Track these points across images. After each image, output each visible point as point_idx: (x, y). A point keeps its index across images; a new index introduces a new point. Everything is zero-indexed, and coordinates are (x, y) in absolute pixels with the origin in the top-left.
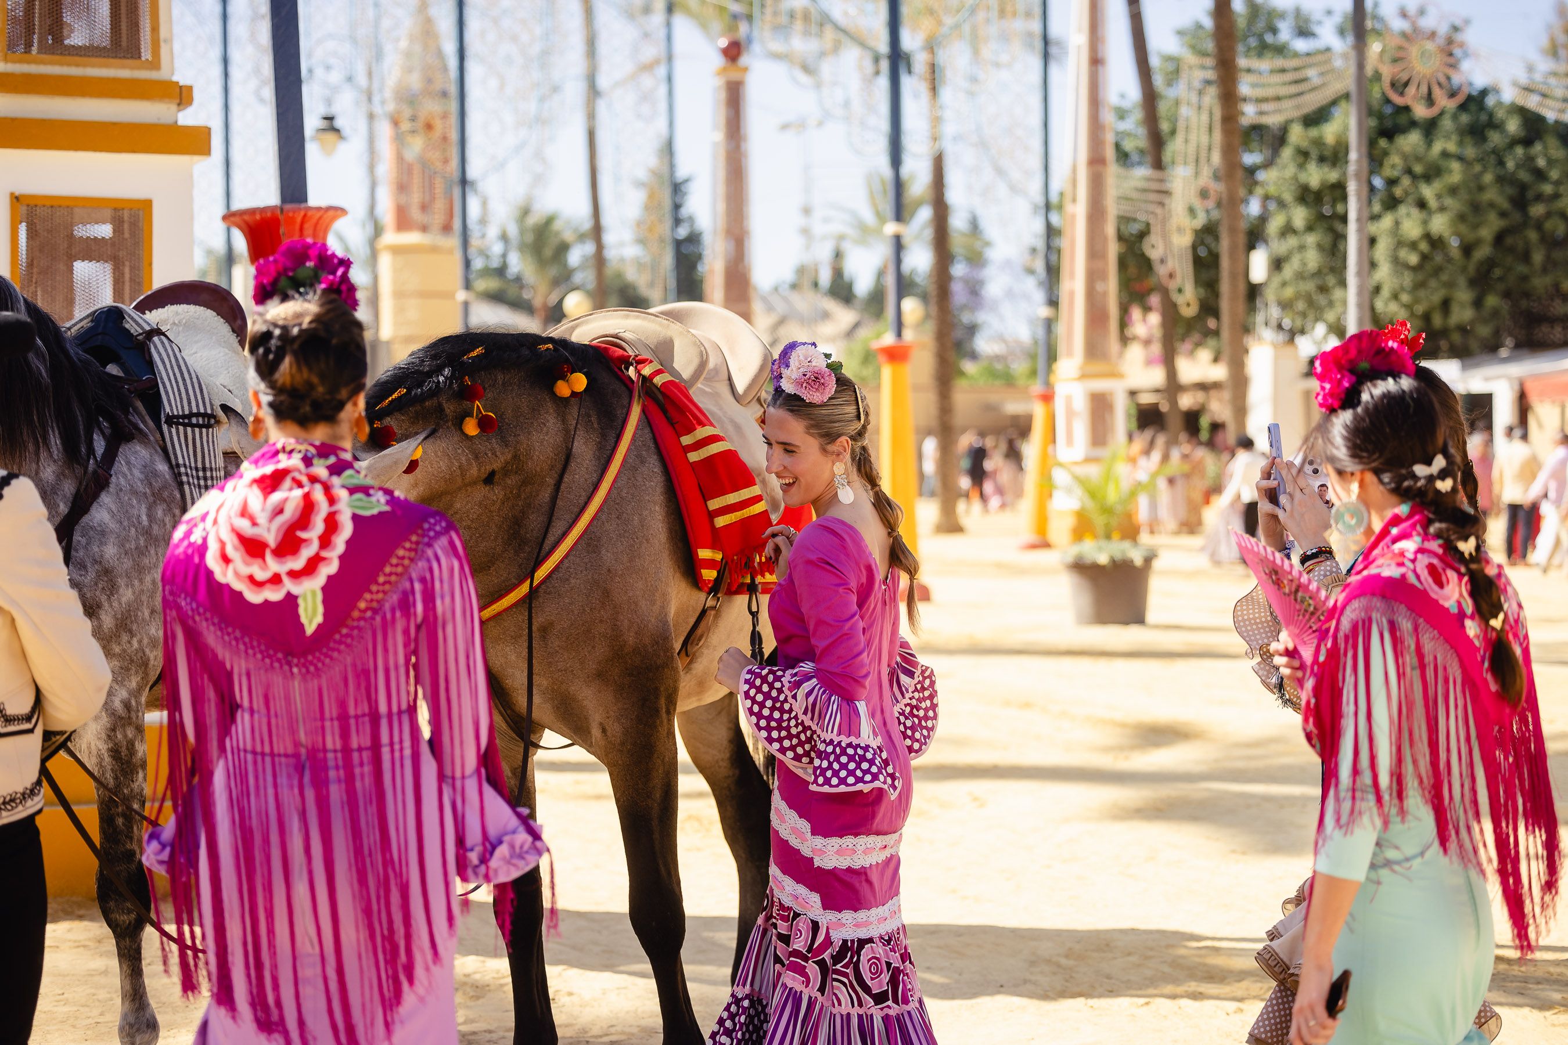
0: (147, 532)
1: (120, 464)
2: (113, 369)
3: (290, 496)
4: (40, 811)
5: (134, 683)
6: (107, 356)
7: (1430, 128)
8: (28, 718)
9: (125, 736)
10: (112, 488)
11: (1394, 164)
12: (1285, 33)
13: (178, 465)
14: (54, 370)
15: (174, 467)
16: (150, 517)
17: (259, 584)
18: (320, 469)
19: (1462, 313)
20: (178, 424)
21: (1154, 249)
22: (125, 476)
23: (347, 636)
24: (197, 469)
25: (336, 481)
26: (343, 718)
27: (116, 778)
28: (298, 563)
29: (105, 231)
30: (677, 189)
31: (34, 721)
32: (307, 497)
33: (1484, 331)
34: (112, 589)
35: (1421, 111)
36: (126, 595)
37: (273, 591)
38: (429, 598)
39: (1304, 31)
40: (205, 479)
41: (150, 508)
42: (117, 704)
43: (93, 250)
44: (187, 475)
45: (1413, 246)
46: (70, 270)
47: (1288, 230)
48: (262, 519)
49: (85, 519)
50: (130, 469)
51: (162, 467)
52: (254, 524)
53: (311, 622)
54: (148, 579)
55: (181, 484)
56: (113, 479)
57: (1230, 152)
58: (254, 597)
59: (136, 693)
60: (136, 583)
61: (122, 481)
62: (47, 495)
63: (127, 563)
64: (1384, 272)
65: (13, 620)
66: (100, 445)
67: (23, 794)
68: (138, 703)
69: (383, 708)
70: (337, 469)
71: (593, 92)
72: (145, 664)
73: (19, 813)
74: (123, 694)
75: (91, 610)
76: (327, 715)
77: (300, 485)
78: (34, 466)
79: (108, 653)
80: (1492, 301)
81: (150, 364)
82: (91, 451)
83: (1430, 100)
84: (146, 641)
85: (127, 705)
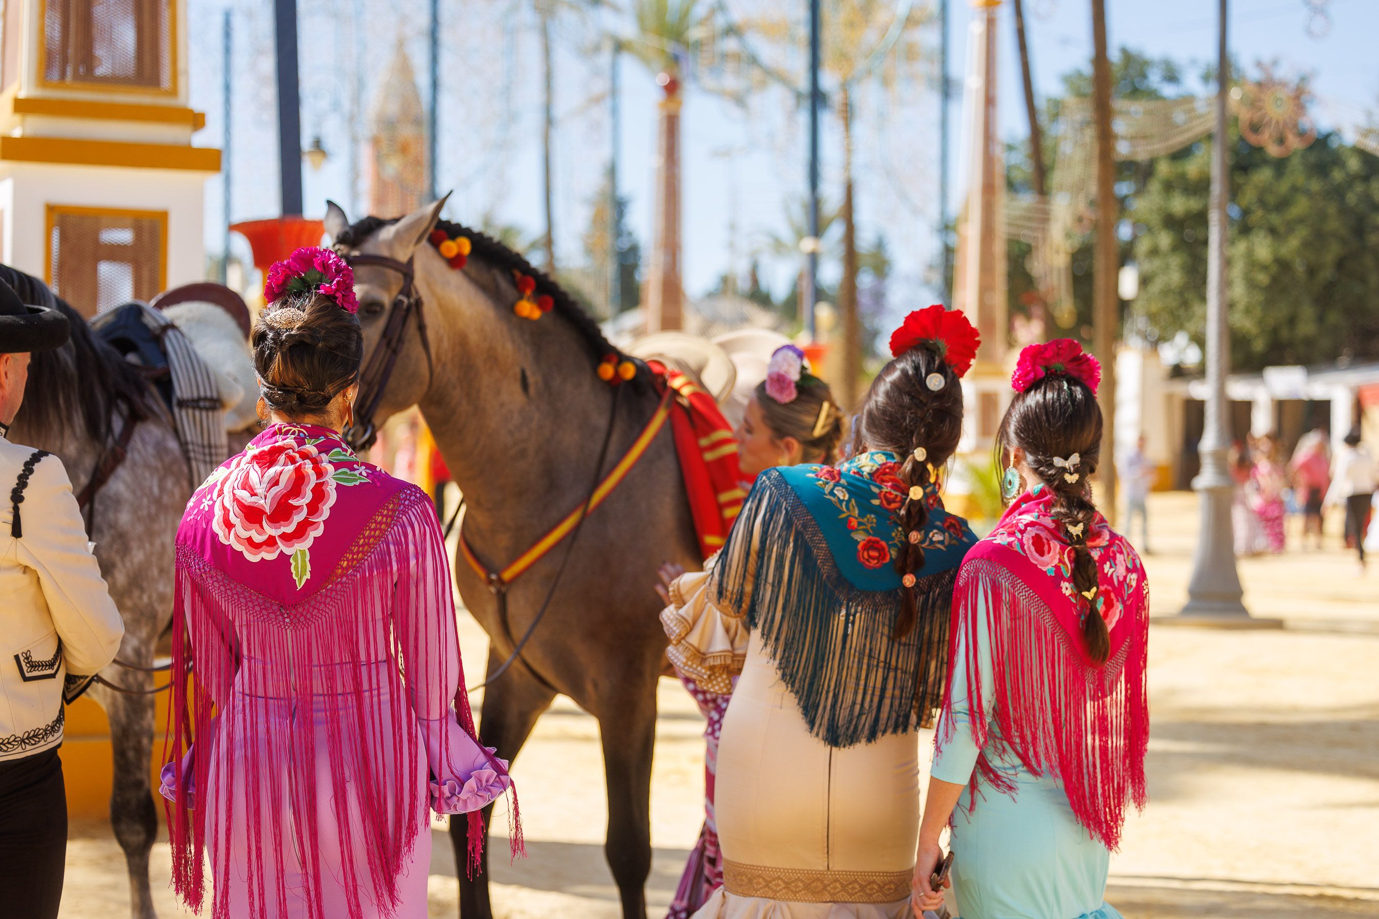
0: (158, 502)
1: (136, 441)
2: (132, 358)
3: (284, 470)
4: (59, 745)
5: (144, 633)
6: (126, 346)
7: (1280, 165)
8: (51, 665)
9: (136, 679)
10: (128, 463)
11: (1249, 196)
12: (1154, 79)
13: (187, 443)
14: (80, 360)
15: (183, 445)
16: (162, 488)
17: (256, 546)
18: (310, 448)
19: (1306, 327)
20: (187, 407)
21: (1036, 267)
22: (139, 452)
23: (331, 590)
24: (203, 446)
25: (324, 456)
26: (329, 666)
27: (128, 716)
28: (290, 529)
29: (124, 236)
30: (619, 206)
31: (56, 667)
32: (298, 471)
33: (1325, 343)
34: (125, 551)
35: (1273, 150)
36: (138, 556)
37: (268, 552)
38: (403, 560)
39: (1172, 77)
40: (211, 455)
41: (162, 481)
42: (129, 651)
43: (115, 253)
44: (194, 451)
45: (1264, 268)
46: (95, 271)
47: (1154, 252)
48: (260, 490)
49: (103, 490)
50: (144, 446)
51: (173, 444)
52: (253, 494)
53: (301, 578)
54: (158, 543)
55: (188, 460)
56: (129, 456)
57: (1106, 183)
58: (253, 558)
59: (146, 642)
60: (147, 546)
61: (137, 456)
62: (71, 467)
63: (140, 528)
64: (1239, 291)
65: (38, 579)
66: (118, 425)
67: (46, 730)
68: (148, 651)
69: (363, 657)
70: (324, 448)
71: (549, 121)
72: (153, 617)
73: (42, 747)
74: (134, 642)
75: (107, 570)
76: (315, 662)
77: (293, 461)
78: (58, 443)
79: (121, 607)
80: (1334, 317)
81: (165, 354)
82: (110, 429)
83: (1281, 141)
84: (154, 596)
85: (137, 652)
